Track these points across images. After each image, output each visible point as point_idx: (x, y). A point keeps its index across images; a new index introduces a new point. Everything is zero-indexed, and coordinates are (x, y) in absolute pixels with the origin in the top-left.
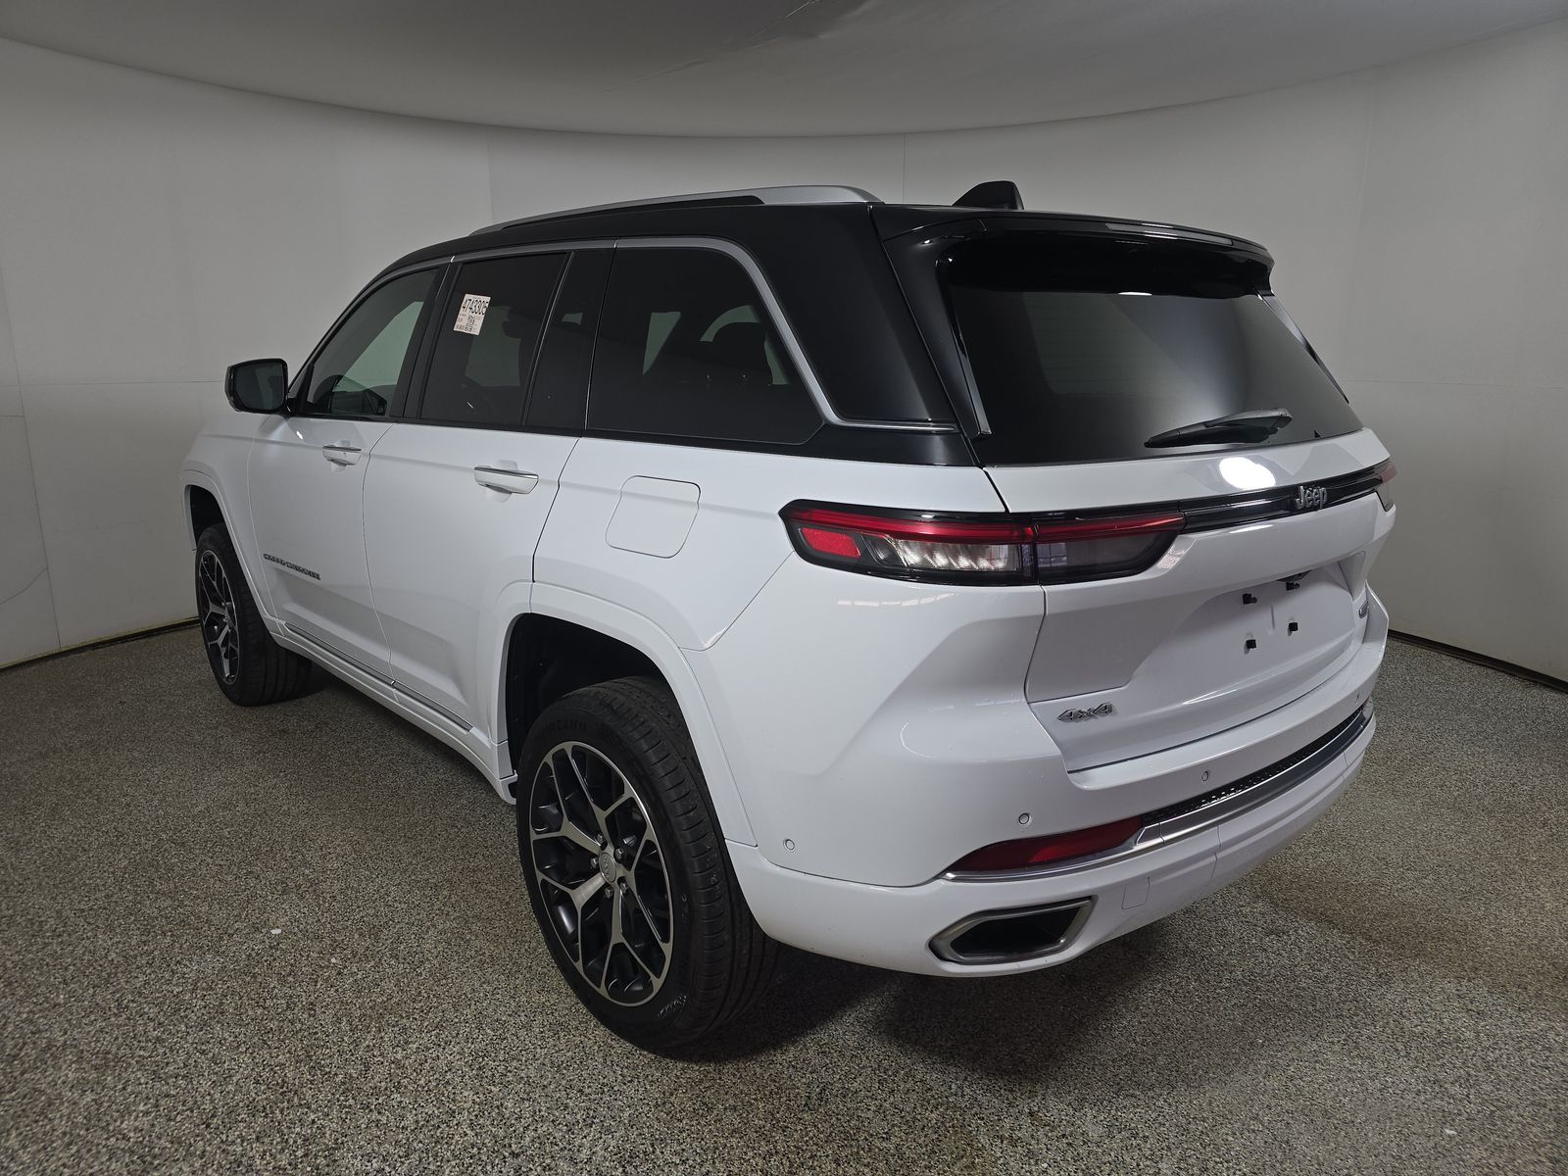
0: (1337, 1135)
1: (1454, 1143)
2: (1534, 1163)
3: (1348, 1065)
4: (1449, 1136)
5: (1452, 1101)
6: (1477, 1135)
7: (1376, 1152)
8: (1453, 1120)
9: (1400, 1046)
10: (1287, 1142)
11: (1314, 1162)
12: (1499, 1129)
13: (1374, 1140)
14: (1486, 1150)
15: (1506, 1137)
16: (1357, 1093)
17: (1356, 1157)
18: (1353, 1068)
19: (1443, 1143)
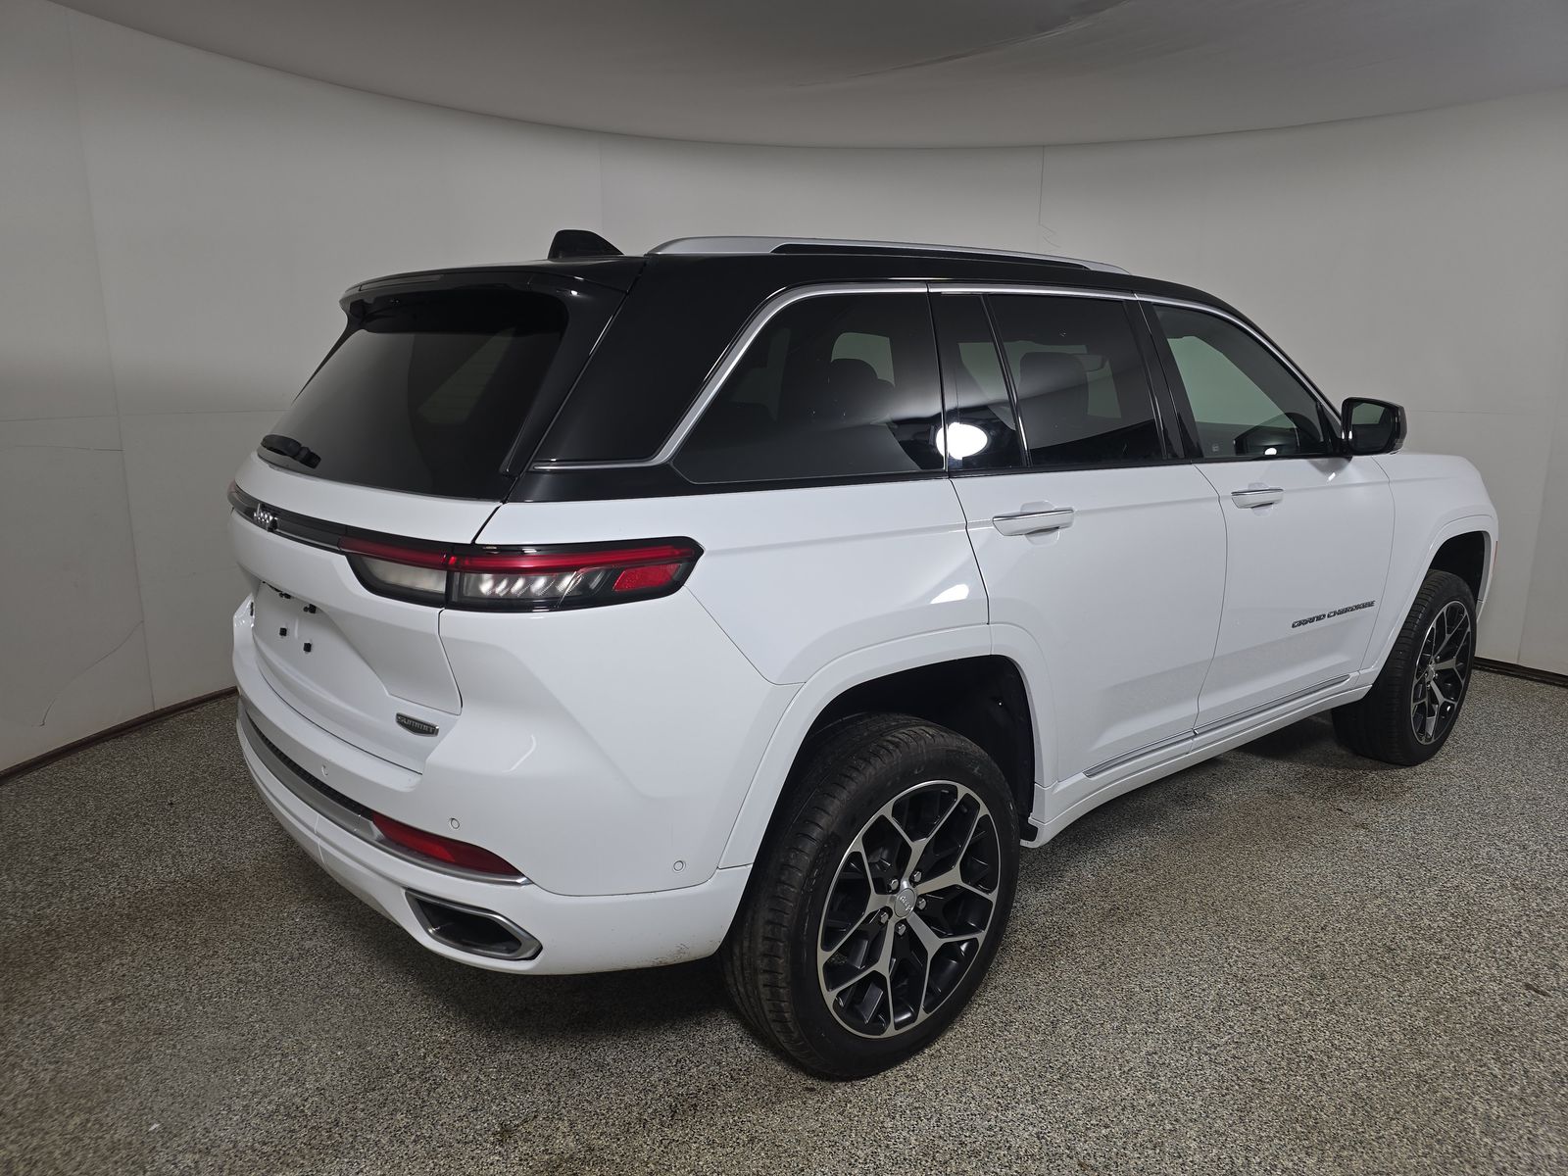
0: (211, 1058)
1: (143, 1123)
2: (80, 1164)
3: (271, 1098)
4: (151, 1124)
5: (180, 1149)
6: (136, 1144)
7: (178, 1071)
8: (162, 1137)
9: (265, 1149)
10: (227, 1028)
11: (200, 1035)
12: (126, 1164)
13: (189, 1076)
14: (120, 1140)
15: (116, 1162)
16: (239, 1089)
17: (184, 1058)
18: (267, 1100)
19: (150, 1116)
